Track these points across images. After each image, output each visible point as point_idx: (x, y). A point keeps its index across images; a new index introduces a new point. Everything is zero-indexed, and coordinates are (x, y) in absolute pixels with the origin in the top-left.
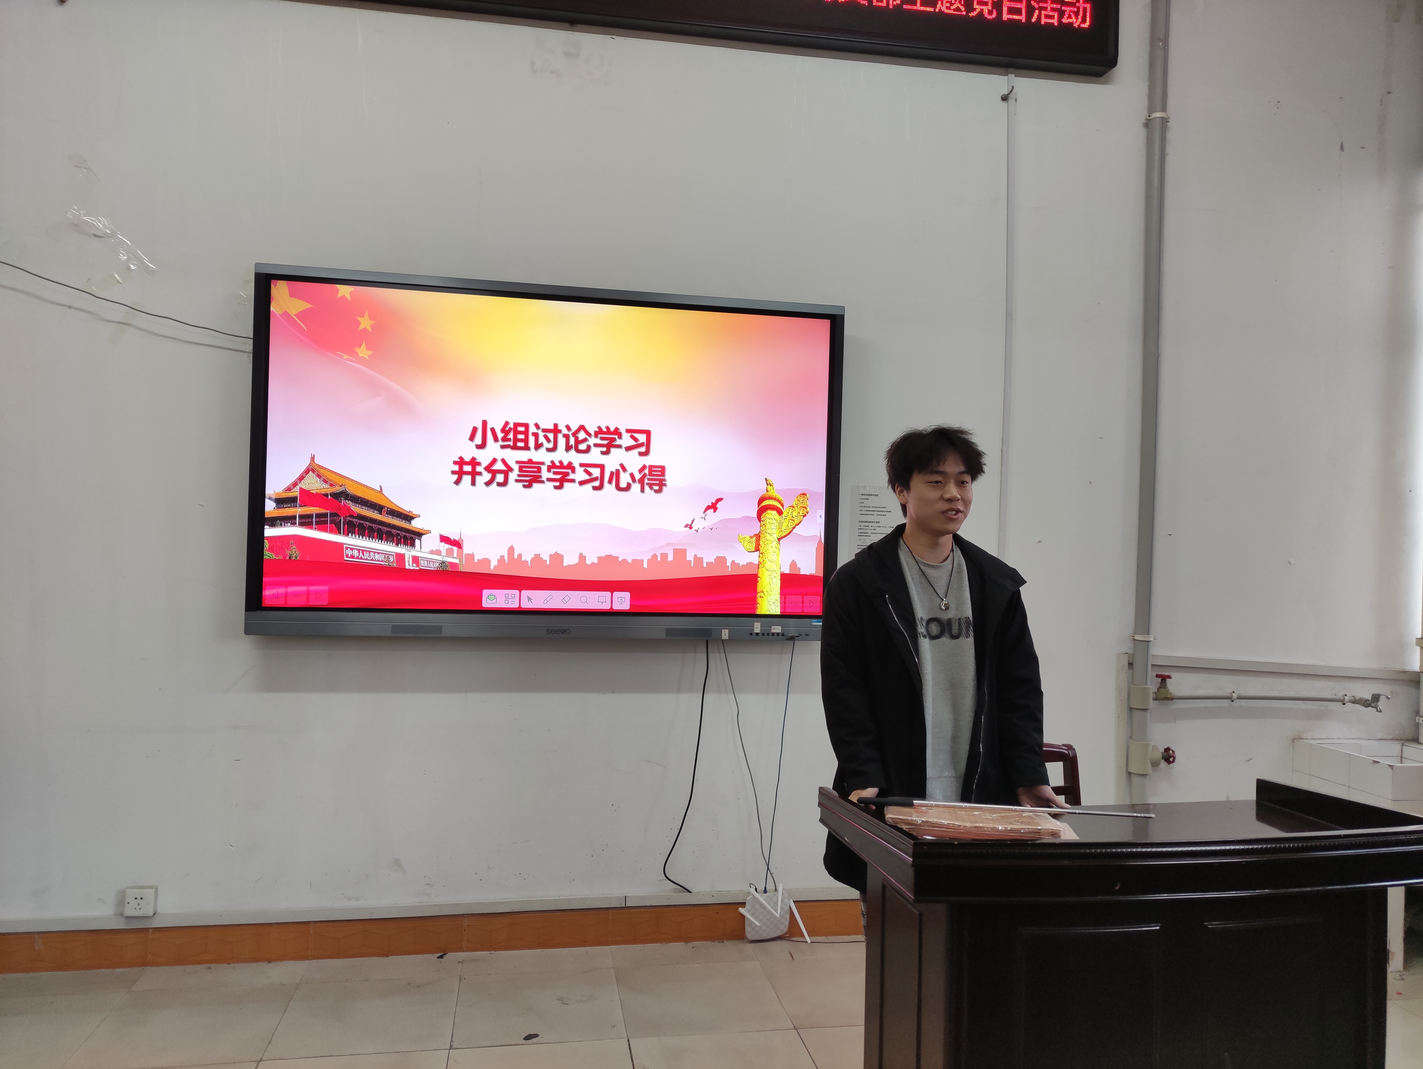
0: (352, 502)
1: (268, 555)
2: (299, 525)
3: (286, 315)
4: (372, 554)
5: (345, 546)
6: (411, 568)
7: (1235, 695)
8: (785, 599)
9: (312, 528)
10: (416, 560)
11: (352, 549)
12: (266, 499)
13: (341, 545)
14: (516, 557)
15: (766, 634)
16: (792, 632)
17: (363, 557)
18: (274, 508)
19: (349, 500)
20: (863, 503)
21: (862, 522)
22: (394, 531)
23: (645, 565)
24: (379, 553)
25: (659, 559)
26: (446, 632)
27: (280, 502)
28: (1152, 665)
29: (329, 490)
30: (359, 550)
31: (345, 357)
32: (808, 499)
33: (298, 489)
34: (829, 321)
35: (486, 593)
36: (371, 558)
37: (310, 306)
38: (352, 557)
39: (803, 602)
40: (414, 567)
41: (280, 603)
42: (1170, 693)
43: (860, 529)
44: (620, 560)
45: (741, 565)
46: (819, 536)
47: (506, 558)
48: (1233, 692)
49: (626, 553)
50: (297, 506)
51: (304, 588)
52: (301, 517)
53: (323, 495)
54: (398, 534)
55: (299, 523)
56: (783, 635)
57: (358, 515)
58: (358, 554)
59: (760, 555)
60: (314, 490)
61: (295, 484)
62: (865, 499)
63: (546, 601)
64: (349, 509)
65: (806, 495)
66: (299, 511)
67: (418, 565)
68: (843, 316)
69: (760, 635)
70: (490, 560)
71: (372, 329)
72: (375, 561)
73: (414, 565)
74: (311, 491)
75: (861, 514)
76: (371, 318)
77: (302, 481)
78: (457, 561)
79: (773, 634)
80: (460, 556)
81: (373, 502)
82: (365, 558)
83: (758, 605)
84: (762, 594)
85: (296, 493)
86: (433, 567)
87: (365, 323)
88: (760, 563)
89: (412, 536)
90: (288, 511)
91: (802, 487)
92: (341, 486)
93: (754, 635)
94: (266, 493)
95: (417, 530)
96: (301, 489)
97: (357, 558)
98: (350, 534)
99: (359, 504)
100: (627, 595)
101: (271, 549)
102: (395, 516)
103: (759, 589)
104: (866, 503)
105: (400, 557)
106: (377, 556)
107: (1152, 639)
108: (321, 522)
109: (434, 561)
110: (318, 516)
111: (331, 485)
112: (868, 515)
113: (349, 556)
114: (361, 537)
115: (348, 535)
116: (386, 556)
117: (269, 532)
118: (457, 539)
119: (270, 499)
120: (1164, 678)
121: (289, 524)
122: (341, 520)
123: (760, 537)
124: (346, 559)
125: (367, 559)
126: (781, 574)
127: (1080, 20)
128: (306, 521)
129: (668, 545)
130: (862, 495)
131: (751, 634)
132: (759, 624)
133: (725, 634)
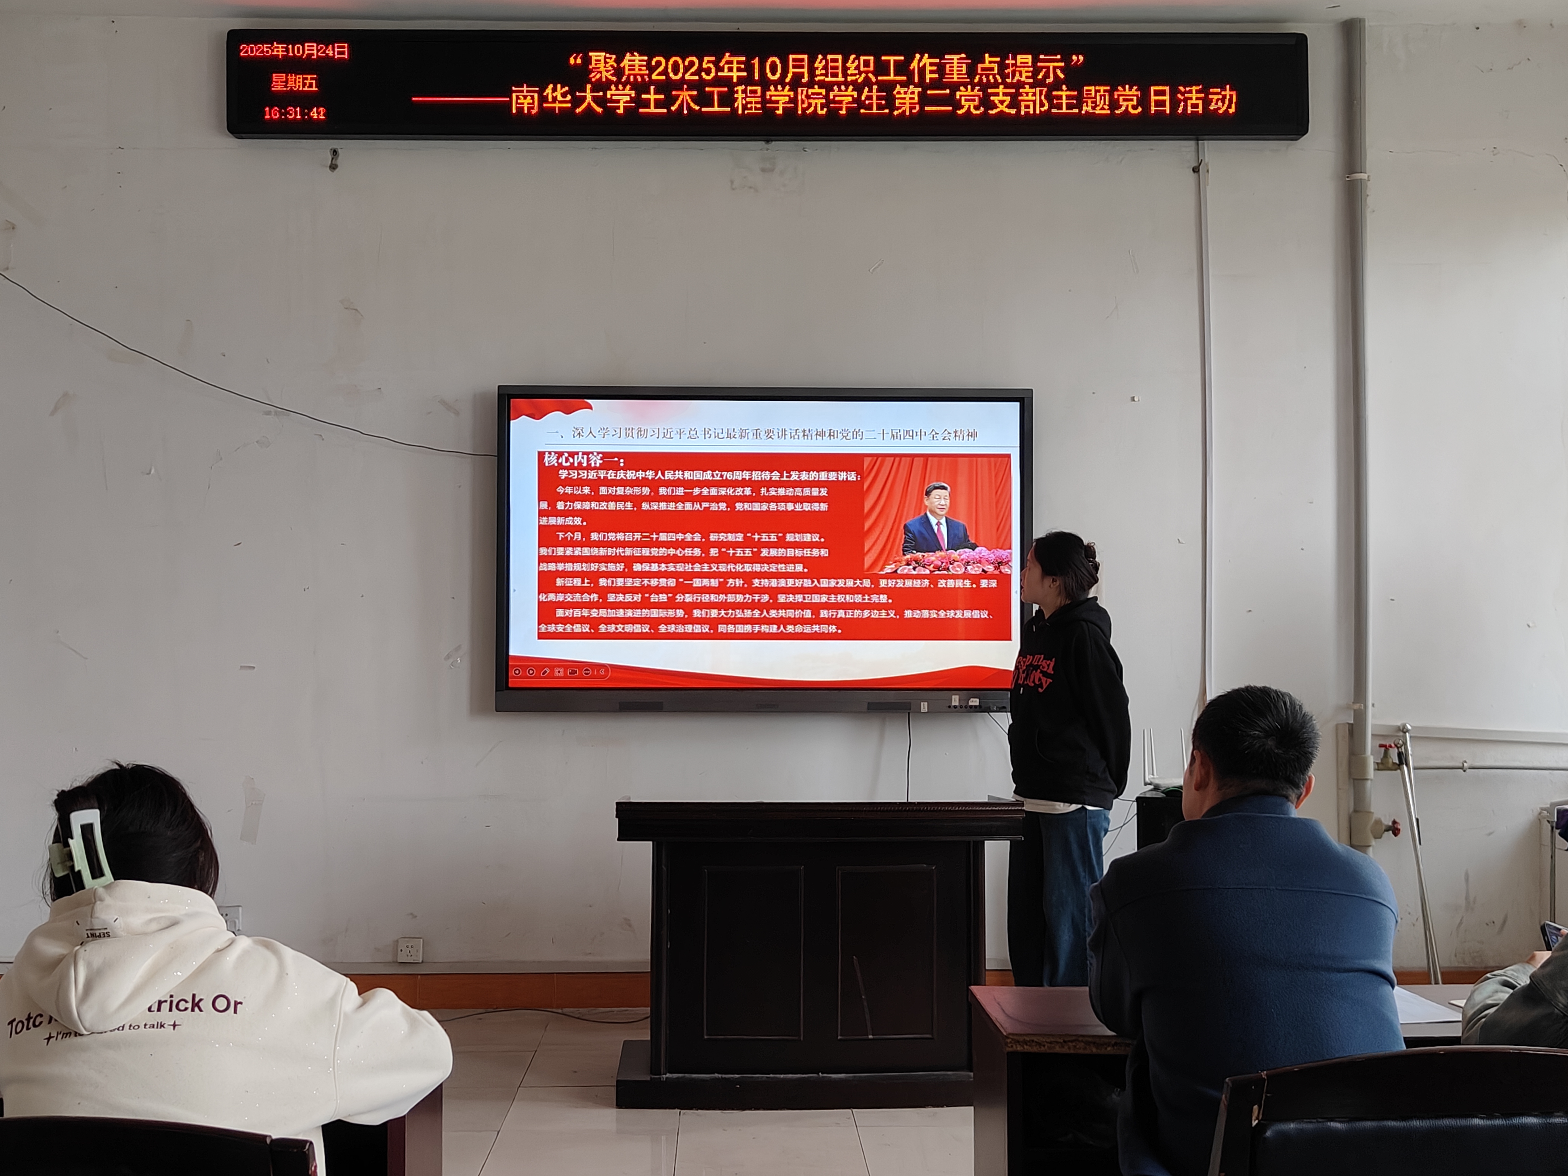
7: (1467, 765)
15: (964, 707)
16: (990, 703)
28: (1373, 735)
34: (1018, 404)
48: (1465, 762)
56: (980, 707)
69: (958, 707)
79: (971, 707)
93: (952, 708)
107: (1368, 708)
120: (1387, 748)
131: (950, 707)
132: (957, 697)
133: (924, 708)
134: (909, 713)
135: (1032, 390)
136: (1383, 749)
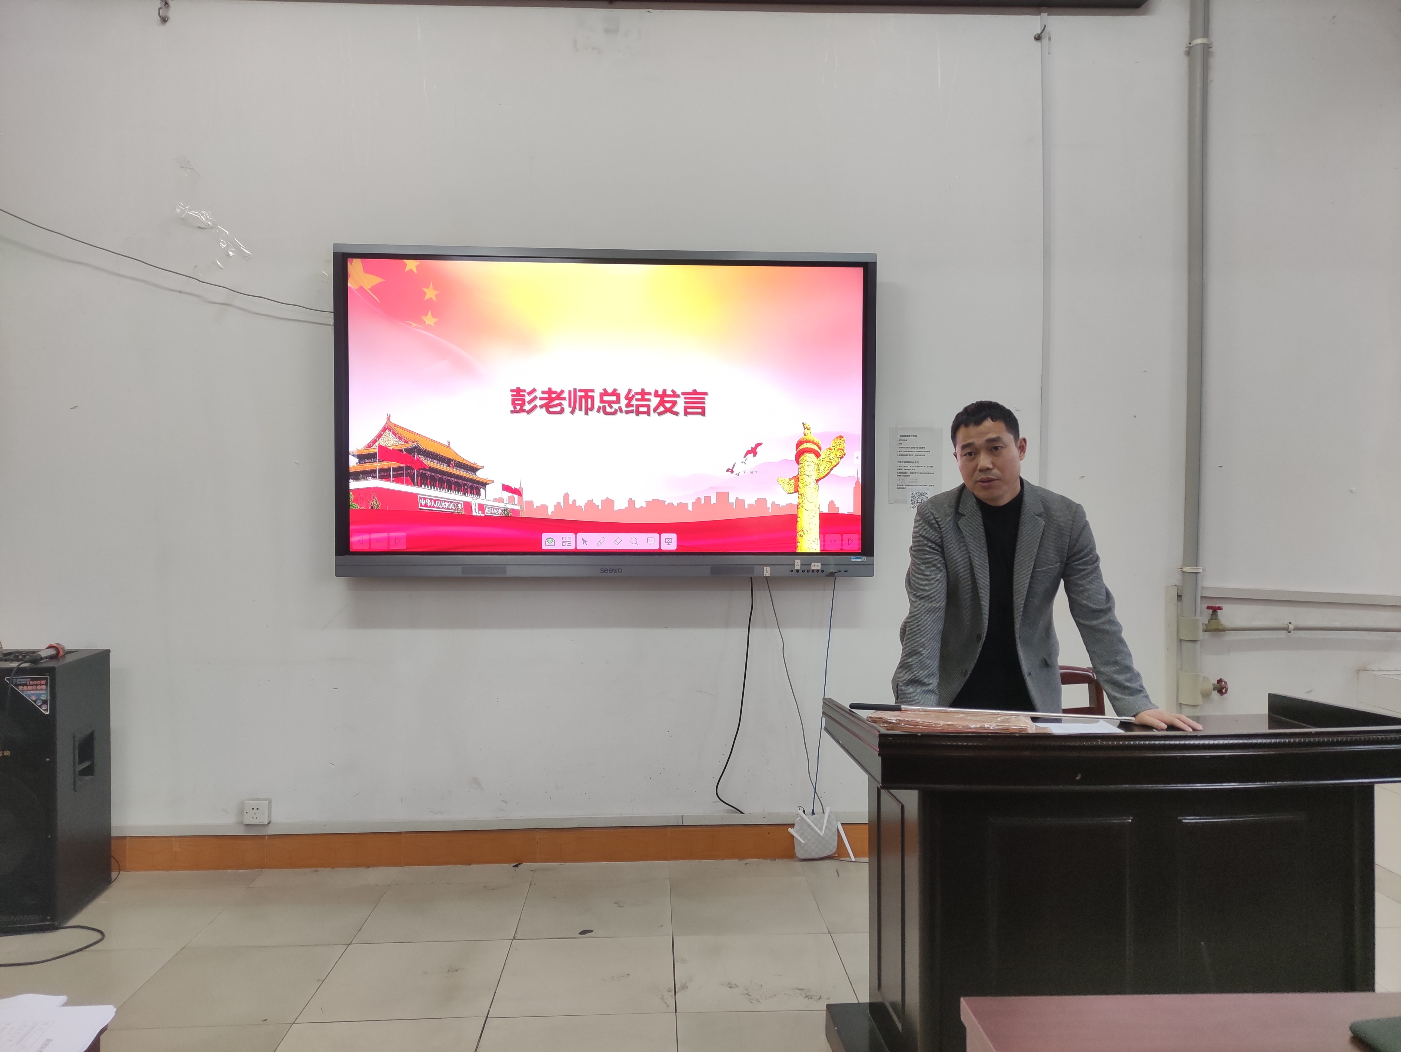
0: (424, 456)
1: (353, 506)
2: (379, 478)
3: (361, 289)
4: (443, 503)
5: (419, 496)
6: (477, 515)
7: (1291, 627)
8: (824, 537)
9: (390, 481)
10: (481, 507)
11: (425, 499)
12: (350, 456)
13: (415, 496)
14: (571, 503)
15: (806, 571)
16: (832, 567)
17: (435, 506)
18: (357, 464)
19: (421, 455)
20: (901, 444)
21: (900, 462)
22: (461, 482)
23: (690, 508)
24: (448, 502)
25: (703, 502)
26: (511, 572)
27: (362, 458)
28: (1202, 597)
29: (404, 446)
30: (431, 500)
31: (414, 325)
32: (844, 441)
33: (377, 446)
34: (862, 268)
35: (545, 536)
36: (442, 506)
37: (384, 280)
38: (426, 506)
39: (842, 540)
40: (480, 514)
41: (365, 548)
42: (1222, 625)
43: (899, 469)
44: (666, 503)
45: (781, 506)
46: (856, 476)
47: (562, 504)
48: (1290, 623)
49: (672, 497)
50: (376, 462)
51: (385, 535)
52: (381, 471)
53: (398, 450)
54: (465, 484)
55: (379, 476)
56: (823, 571)
57: (429, 468)
58: (430, 503)
59: (799, 496)
60: (391, 446)
61: (374, 442)
62: (903, 440)
63: (599, 543)
64: (422, 463)
65: (843, 438)
66: (378, 465)
67: (483, 512)
68: (876, 262)
69: (801, 572)
70: (548, 506)
71: (436, 299)
72: (446, 509)
73: (480, 512)
74: (388, 448)
75: (900, 455)
76: (435, 288)
77: (380, 439)
78: (517, 508)
79: (813, 571)
80: (520, 502)
81: (442, 456)
82: (437, 506)
83: (798, 543)
84: (802, 533)
85: (375, 449)
86: (497, 513)
87: (430, 293)
88: (799, 503)
89: (477, 485)
90: (369, 466)
91: (838, 430)
92: (414, 442)
93: (794, 572)
94: (350, 450)
95: (481, 480)
96: (380, 447)
97: (430, 507)
98: (423, 485)
99: (430, 458)
100: (674, 536)
101: (356, 500)
102: (462, 468)
103: (799, 528)
104: (905, 444)
105: (468, 505)
106: (447, 505)
107: (1200, 571)
108: (398, 476)
109: (497, 508)
110: (395, 469)
111: (406, 442)
112: (906, 455)
113: (423, 505)
114: (432, 487)
115: (421, 486)
116: (455, 504)
117: (353, 485)
118: (517, 487)
119: (353, 455)
120: (1215, 610)
121: (370, 478)
122: (415, 473)
123: (798, 479)
124: (420, 508)
125: (438, 508)
126: (820, 514)
128: (384, 474)
129: (711, 488)
130: (901, 436)
131: (792, 571)
132: (799, 561)
133: (767, 572)
134: (751, 581)
135: (875, 255)
136: (1211, 611)
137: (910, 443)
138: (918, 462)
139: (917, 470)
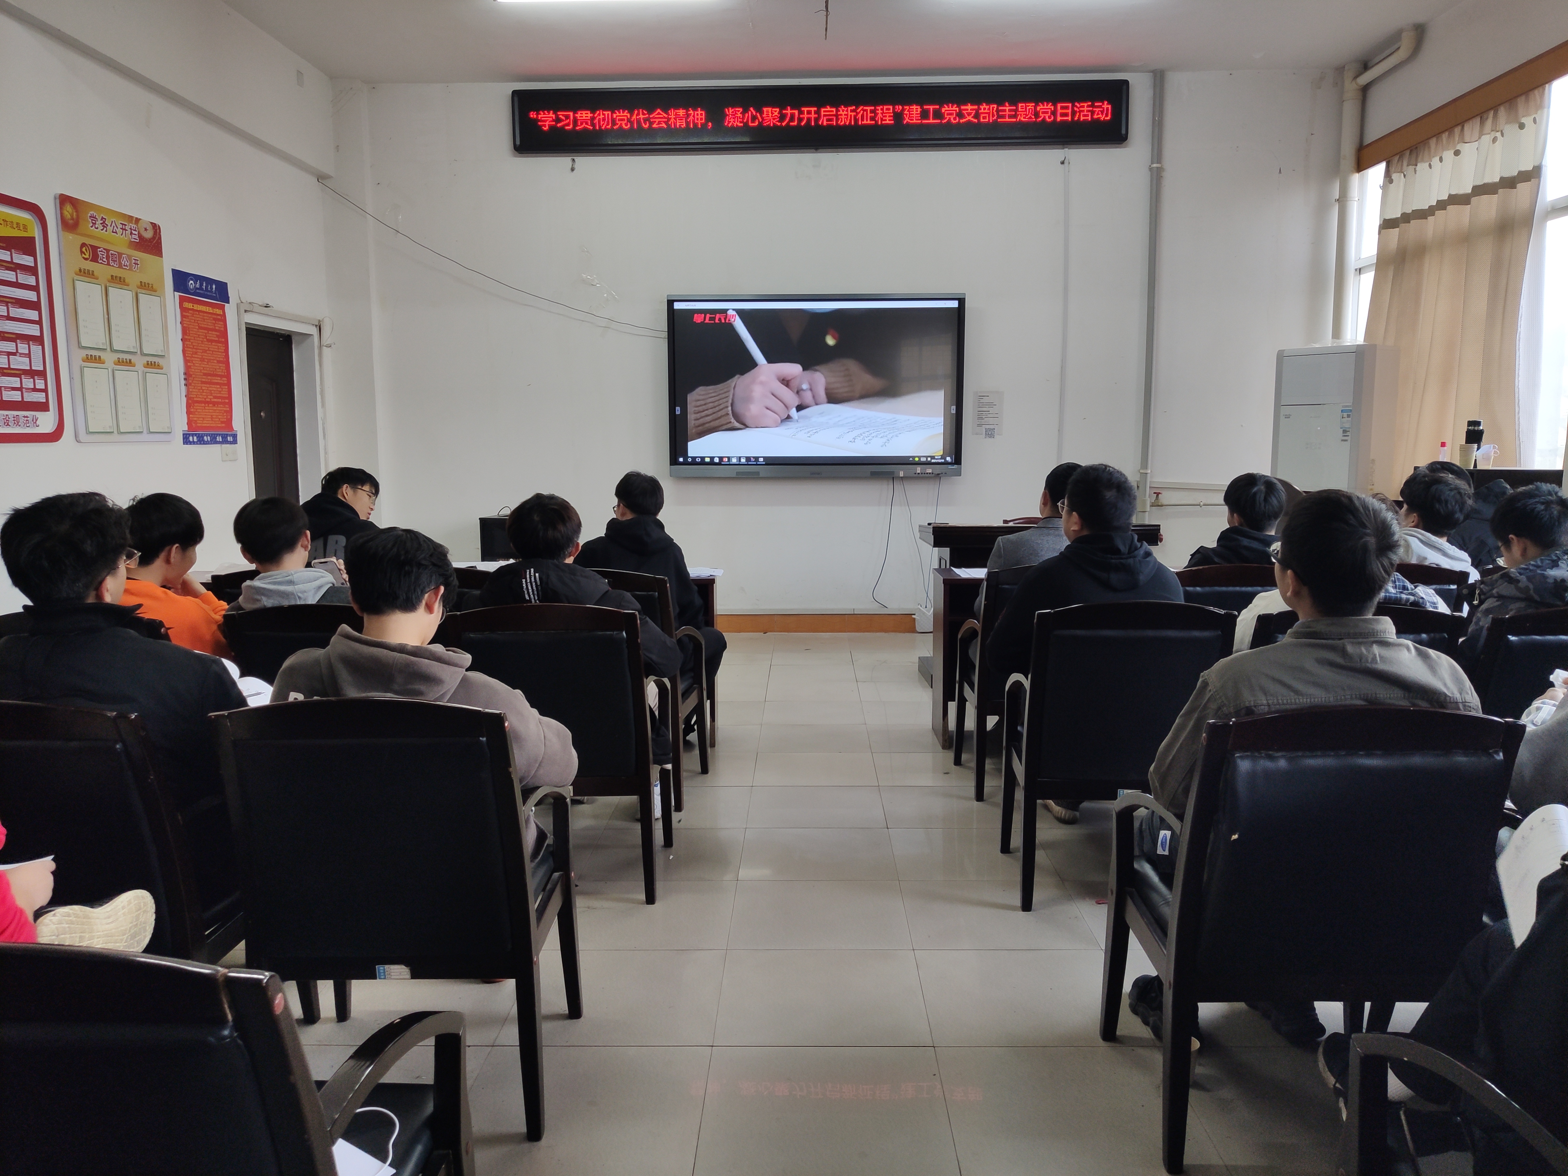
7: (1202, 504)
15: (924, 473)
16: (938, 471)
20: (980, 401)
21: (979, 411)
26: (761, 475)
28: (1149, 487)
34: (957, 301)
42: (1160, 502)
43: (979, 415)
48: (1202, 502)
56: (933, 473)
62: (981, 398)
68: (965, 298)
69: (921, 473)
75: (979, 407)
79: (927, 473)
93: (917, 474)
104: (982, 401)
107: (1149, 472)
112: (983, 407)
120: (1158, 494)
127: (1104, 115)
130: (980, 396)
131: (915, 473)
132: (920, 468)
133: (901, 474)
134: (893, 478)
135: (965, 294)
136: (1156, 495)
137: (985, 400)
138: (989, 411)
139: (989, 416)
